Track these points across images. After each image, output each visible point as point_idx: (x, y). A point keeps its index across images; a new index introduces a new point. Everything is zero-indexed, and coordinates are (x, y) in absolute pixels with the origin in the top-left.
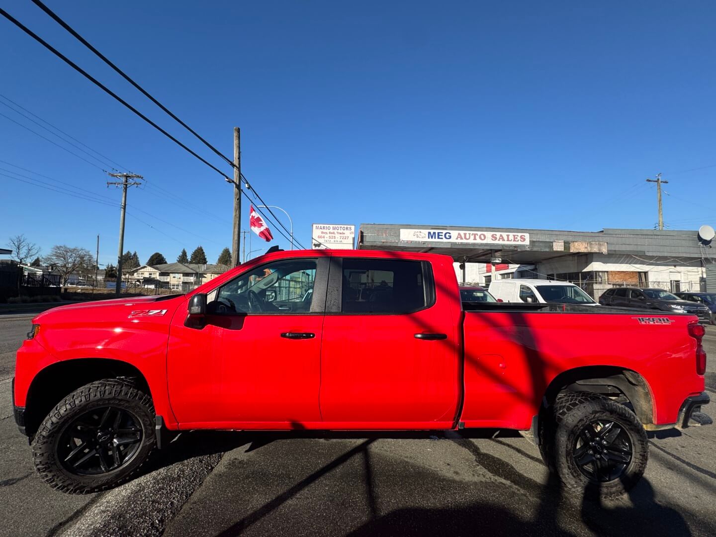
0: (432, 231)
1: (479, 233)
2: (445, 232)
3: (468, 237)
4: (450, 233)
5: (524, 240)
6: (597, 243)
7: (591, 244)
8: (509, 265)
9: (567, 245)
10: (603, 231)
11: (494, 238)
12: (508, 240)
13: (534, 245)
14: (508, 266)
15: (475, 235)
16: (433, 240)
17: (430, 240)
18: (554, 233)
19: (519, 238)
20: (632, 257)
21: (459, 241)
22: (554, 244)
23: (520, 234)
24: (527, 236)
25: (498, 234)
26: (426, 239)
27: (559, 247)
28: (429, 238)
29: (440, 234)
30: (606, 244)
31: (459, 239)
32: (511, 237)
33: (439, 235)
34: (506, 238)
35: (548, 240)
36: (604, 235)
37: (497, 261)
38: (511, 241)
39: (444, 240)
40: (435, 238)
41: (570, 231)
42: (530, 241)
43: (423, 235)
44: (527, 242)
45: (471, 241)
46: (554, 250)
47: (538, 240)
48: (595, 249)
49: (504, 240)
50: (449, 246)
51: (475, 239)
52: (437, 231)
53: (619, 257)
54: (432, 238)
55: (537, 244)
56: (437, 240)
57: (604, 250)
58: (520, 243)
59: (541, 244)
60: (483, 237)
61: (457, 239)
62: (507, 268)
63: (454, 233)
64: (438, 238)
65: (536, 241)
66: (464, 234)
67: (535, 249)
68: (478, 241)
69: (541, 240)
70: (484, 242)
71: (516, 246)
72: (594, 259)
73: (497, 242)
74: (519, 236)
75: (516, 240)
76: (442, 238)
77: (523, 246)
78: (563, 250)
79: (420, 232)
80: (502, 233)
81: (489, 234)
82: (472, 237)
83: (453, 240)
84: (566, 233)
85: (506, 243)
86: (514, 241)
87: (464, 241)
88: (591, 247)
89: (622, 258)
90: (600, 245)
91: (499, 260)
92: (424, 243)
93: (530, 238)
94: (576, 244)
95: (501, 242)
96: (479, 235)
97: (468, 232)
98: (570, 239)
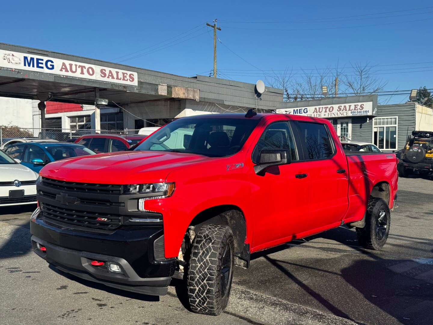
0: (29, 56)
1: (87, 66)
2: (45, 59)
3: (74, 70)
4: (52, 62)
5: (133, 80)
6: (192, 89)
7: (188, 90)
8: (84, 105)
9: (169, 89)
10: (196, 77)
11: (102, 72)
12: (118, 78)
13: (142, 87)
14: (82, 107)
15: (82, 68)
16: (31, 68)
17: (27, 68)
18: (160, 75)
19: (128, 77)
20: (215, 105)
21: (64, 73)
22: (159, 87)
23: (129, 73)
24: (135, 75)
25: (108, 70)
26: (21, 67)
27: (163, 91)
28: (25, 65)
29: (40, 61)
30: (198, 90)
31: (64, 70)
32: (121, 76)
33: (38, 63)
34: (115, 76)
35: (154, 82)
36: (198, 82)
37: (104, 103)
38: (120, 79)
39: (46, 70)
40: (33, 66)
41: (172, 75)
42: (138, 81)
43: (16, 60)
44: (135, 83)
45: (78, 75)
46: (159, 94)
47: (145, 81)
48: (190, 96)
49: (114, 78)
50: (52, 80)
51: (82, 73)
52: (35, 57)
53: (204, 105)
54: (29, 65)
55: (144, 86)
56: (36, 69)
57: (197, 97)
58: (128, 83)
59: (148, 86)
60: (91, 72)
61: (61, 70)
62: (81, 109)
63: (58, 63)
64: (38, 67)
65: (144, 82)
66: (70, 64)
67: (143, 92)
68: (86, 76)
69: (148, 81)
70: (93, 78)
71: (125, 87)
72: (187, 105)
73: (106, 79)
74: (128, 75)
75: (125, 79)
76: (42, 68)
77: (132, 86)
78: (166, 95)
79: (13, 55)
80: (111, 69)
81: (97, 69)
82: (79, 70)
83: (56, 71)
84: (169, 76)
85: (115, 81)
86: (124, 79)
87: (70, 74)
88: (188, 93)
89: (206, 105)
90: (194, 92)
91: (105, 102)
92: (19, 71)
93: (138, 78)
94: (177, 89)
95: (110, 80)
96: (87, 68)
97: (73, 63)
98: (172, 83)
